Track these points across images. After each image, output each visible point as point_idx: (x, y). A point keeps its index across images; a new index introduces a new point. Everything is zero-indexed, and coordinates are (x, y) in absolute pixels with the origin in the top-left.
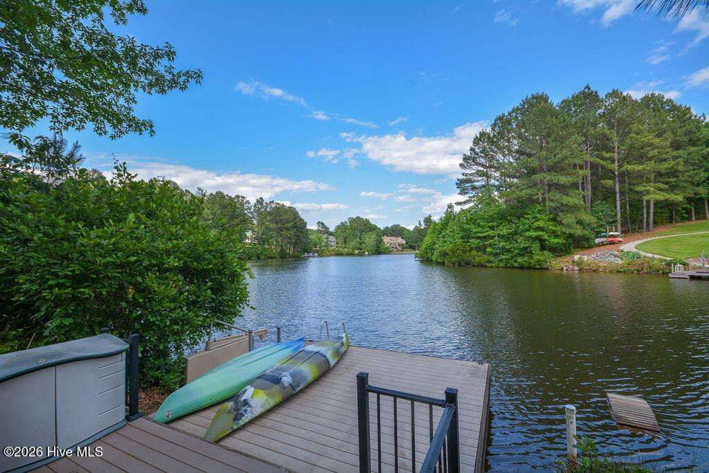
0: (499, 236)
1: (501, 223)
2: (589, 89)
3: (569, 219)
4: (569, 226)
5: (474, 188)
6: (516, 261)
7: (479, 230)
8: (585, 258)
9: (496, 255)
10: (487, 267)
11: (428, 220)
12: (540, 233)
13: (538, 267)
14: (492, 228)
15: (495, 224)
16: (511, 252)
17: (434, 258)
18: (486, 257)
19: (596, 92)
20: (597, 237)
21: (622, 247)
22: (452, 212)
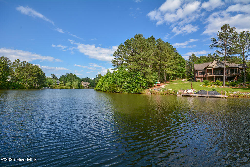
0: (127, 82)
1: (128, 77)
2: (153, 37)
3: (148, 77)
4: (148, 79)
5: (118, 64)
6: (132, 91)
7: (120, 79)
8: (153, 90)
9: (125, 89)
10: (122, 93)
11: (100, 76)
12: (140, 81)
13: (139, 93)
14: (125, 79)
15: (126, 77)
16: (130, 87)
17: (102, 90)
18: (122, 89)
19: (155, 38)
20: (154, 83)
21: (161, 87)
22: (109, 73)
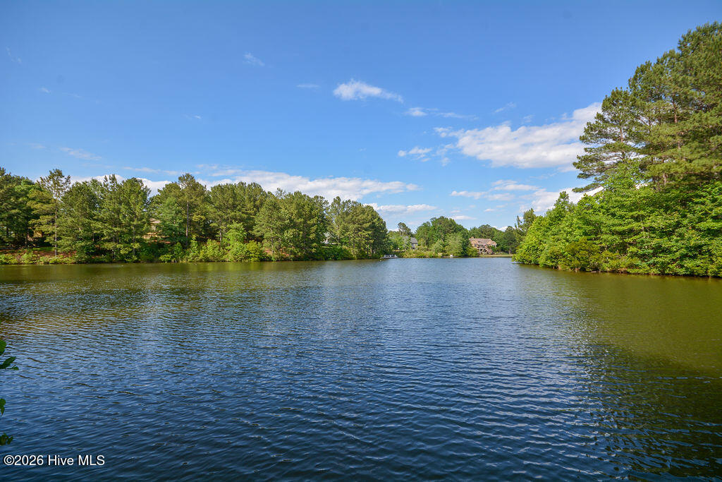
0: (652, 229)
1: (652, 212)
5: (602, 169)
6: (682, 266)
7: (616, 221)
9: (644, 257)
10: (628, 273)
11: (530, 217)
14: (637, 219)
15: (642, 212)
16: (670, 252)
17: (541, 261)
18: (624, 261)
22: (565, 203)
